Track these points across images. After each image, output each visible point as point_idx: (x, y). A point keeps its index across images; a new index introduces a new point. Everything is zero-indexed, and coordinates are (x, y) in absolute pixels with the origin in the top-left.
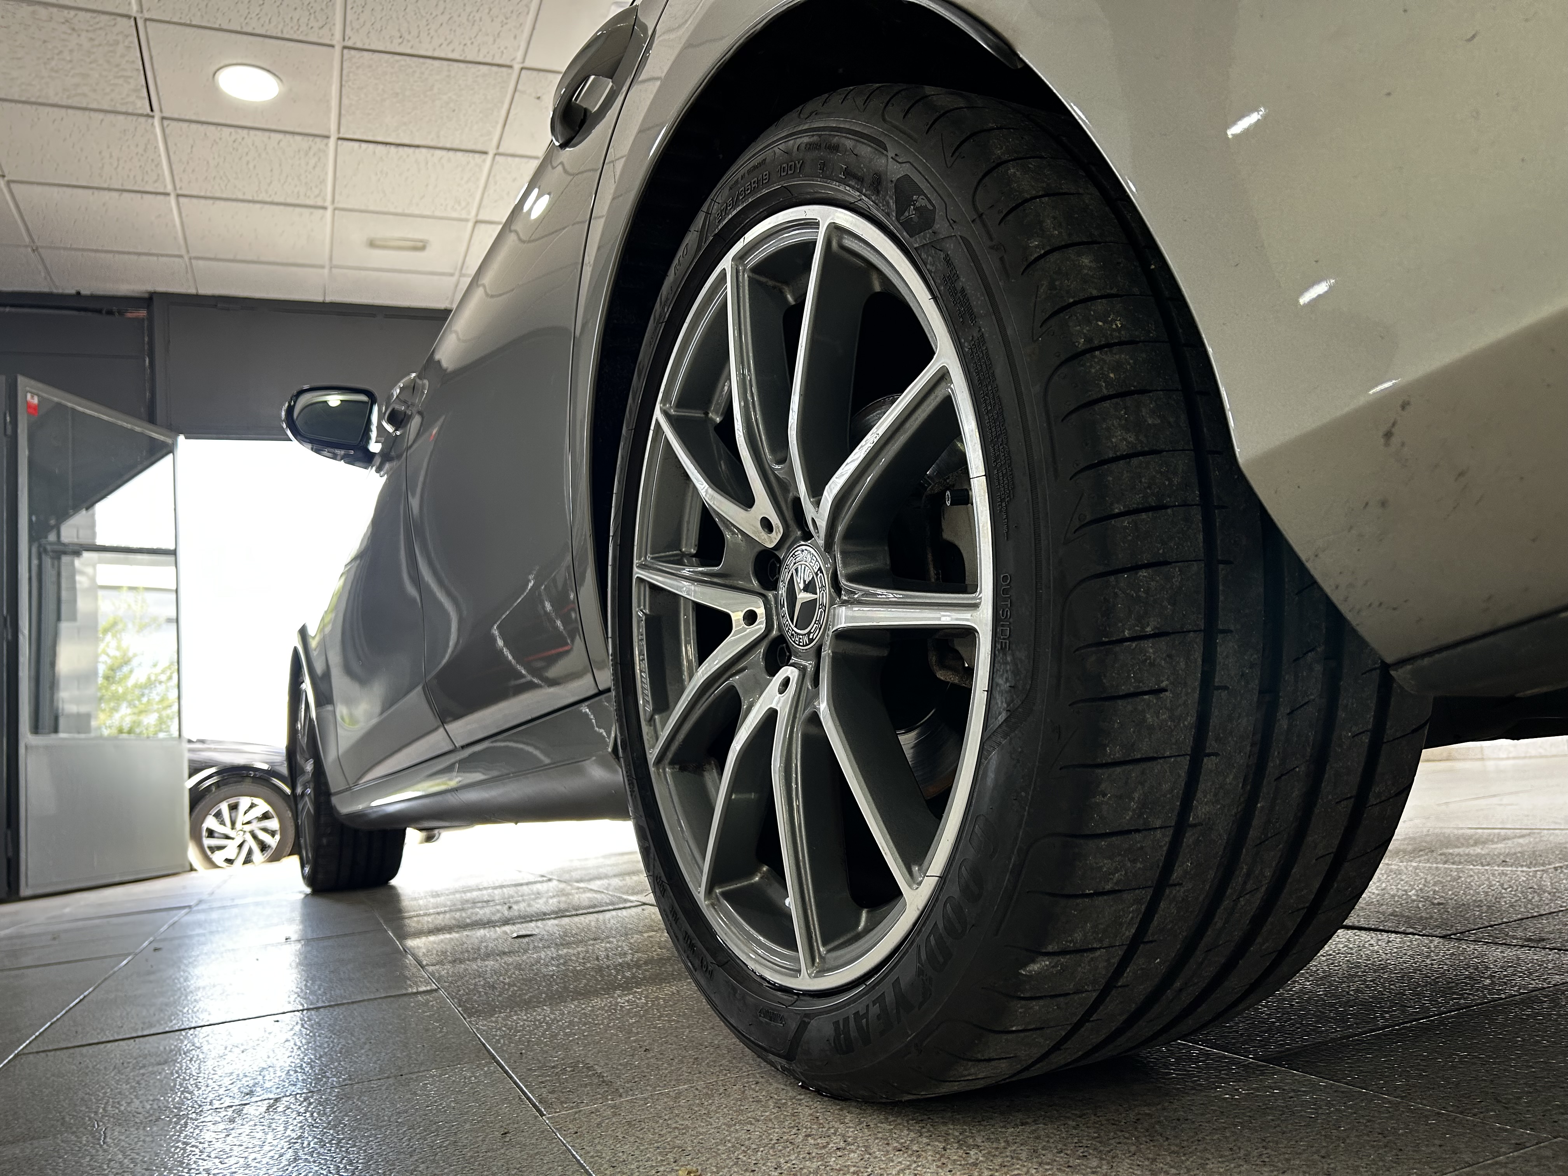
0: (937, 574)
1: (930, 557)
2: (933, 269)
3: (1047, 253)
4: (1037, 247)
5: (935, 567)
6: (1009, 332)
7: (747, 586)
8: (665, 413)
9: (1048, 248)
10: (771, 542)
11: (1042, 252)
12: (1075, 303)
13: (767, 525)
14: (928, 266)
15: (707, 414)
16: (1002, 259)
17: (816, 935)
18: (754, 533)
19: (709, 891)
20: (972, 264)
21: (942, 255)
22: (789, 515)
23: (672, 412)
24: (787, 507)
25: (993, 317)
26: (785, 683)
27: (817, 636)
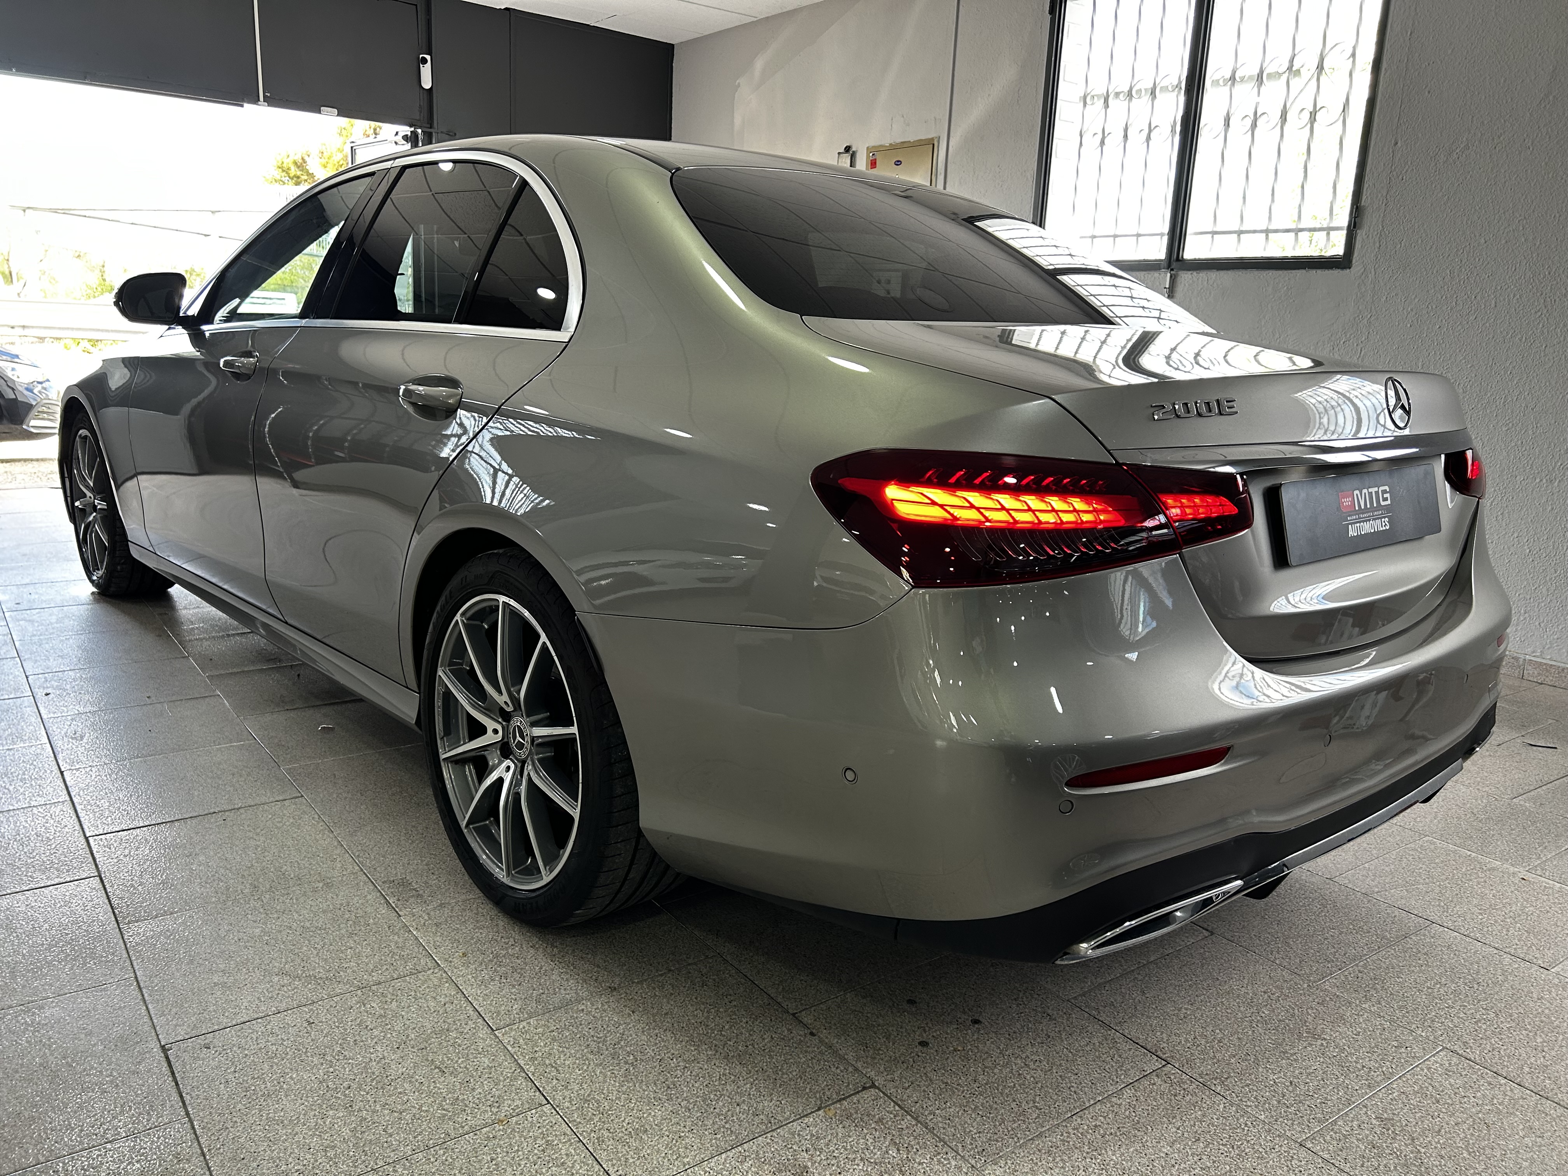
7: (496, 719)
10: (507, 709)
13: (505, 703)
18: (500, 703)
23: (465, 621)
24: (516, 702)
26: (508, 768)
27: (523, 757)
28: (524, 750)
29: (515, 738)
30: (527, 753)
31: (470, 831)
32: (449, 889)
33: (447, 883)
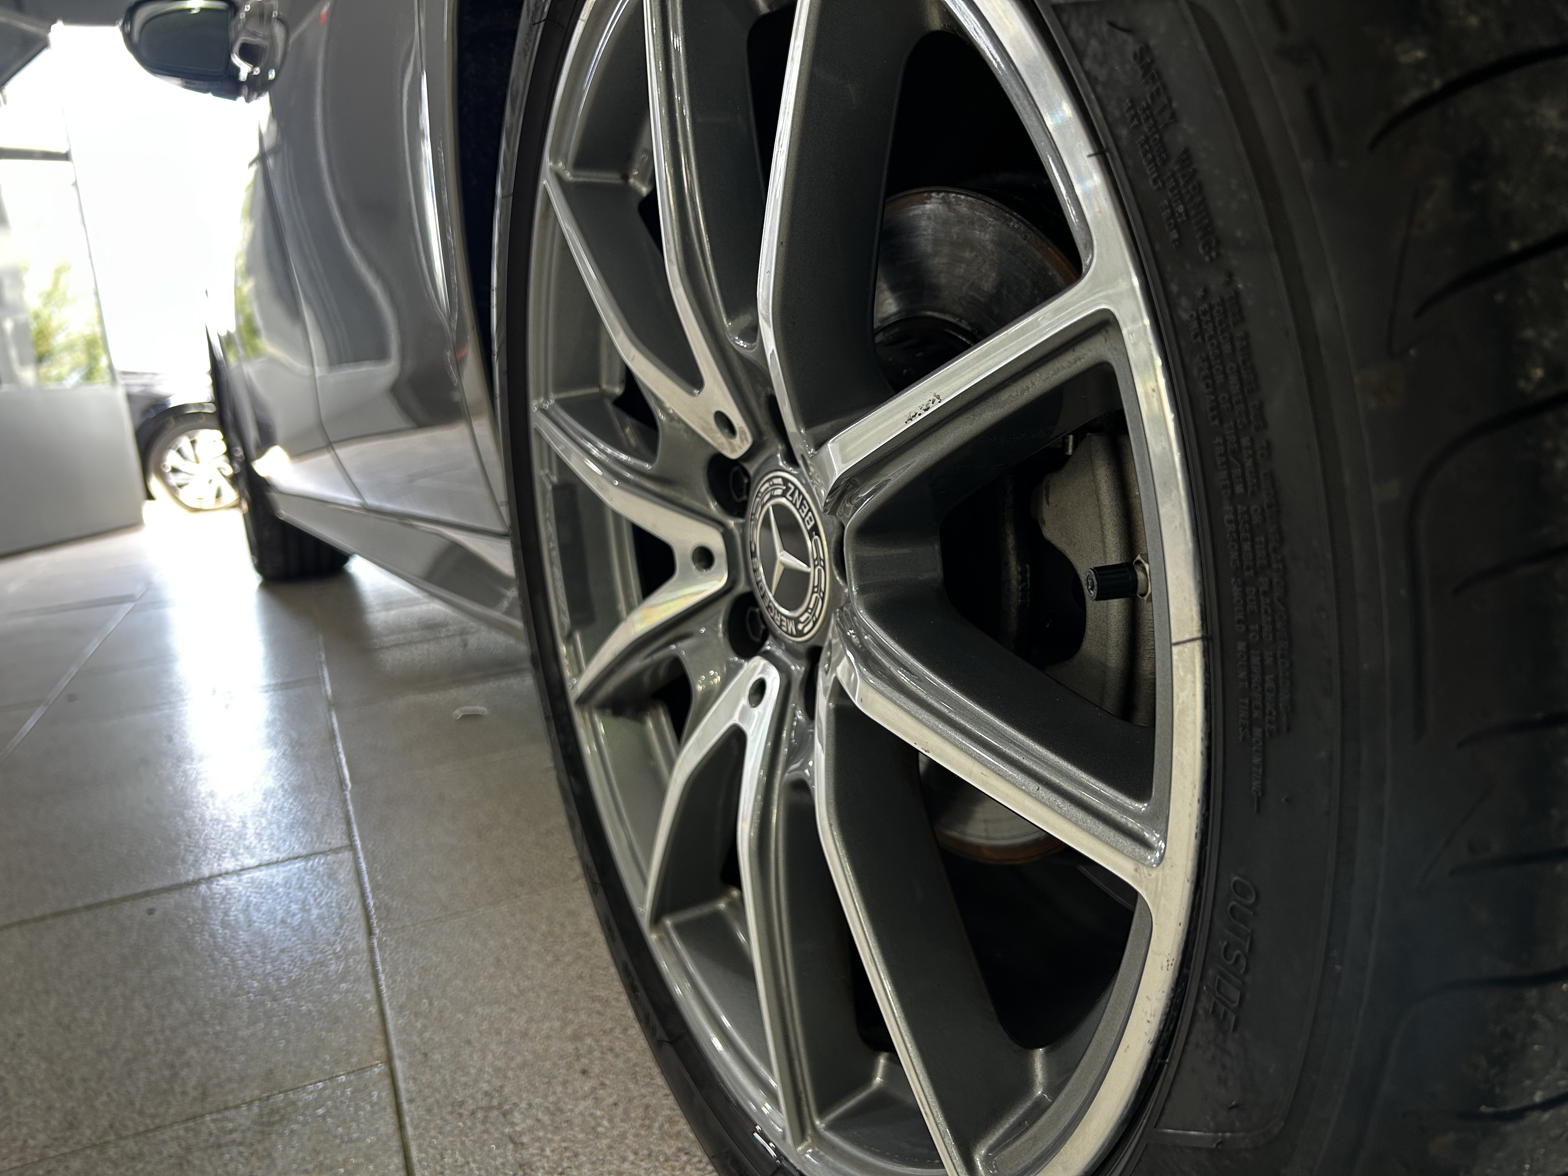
0: (1022, 573)
1: (1011, 541)
2: (1102, 74)
3: (1452, 88)
4: (1420, 66)
5: (1020, 561)
6: (1321, 311)
7: (697, 505)
8: (559, 178)
9: (1454, 73)
10: (733, 450)
11: (1437, 84)
12: (1525, 254)
13: (723, 420)
14: (1088, 63)
15: (626, 177)
16: (1311, 95)
17: (806, 1096)
18: (704, 430)
19: (656, 919)
20: (1220, 92)
21: (1131, 46)
22: (762, 416)
23: (568, 176)
24: (759, 405)
25: (1274, 258)
26: (760, 688)
27: (810, 631)
28: (811, 599)
29: (770, 561)
30: (821, 611)
31: (665, 939)
32: (623, 1136)
33: (619, 1111)
